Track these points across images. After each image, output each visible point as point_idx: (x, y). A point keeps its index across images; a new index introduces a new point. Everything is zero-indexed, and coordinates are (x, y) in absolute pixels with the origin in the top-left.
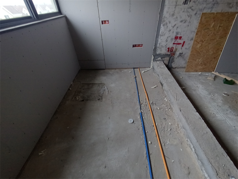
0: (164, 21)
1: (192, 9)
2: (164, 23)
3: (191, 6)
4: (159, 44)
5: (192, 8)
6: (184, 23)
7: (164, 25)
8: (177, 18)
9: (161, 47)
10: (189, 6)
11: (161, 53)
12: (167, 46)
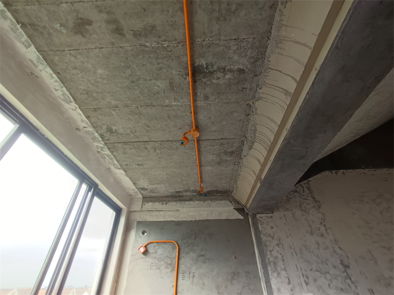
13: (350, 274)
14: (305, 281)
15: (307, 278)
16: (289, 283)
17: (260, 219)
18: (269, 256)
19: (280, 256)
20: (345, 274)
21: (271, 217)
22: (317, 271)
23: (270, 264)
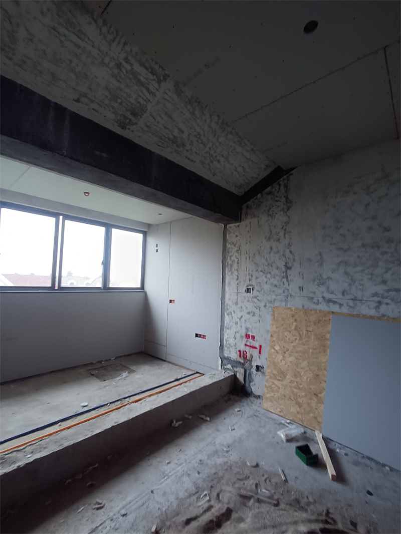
0: (228, 309)
1: (258, 300)
2: (228, 312)
3: (256, 296)
4: (226, 341)
5: (257, 298)
6: (253, 316)
7: (228, 314)
8: (242, 308)
9: (229, 346)
10: (253, 296)
11: (230, 357)
12: (237, 346)
13: (288, 274)
14: (249, 279)
15: (252, 276)
16: (237, 279)
17: (229, 229)
18: (229, 260)
19: (236, 260)
20: (285, 274)
21: (238, 226)
22: (261, 271)
23: (228, 266)
